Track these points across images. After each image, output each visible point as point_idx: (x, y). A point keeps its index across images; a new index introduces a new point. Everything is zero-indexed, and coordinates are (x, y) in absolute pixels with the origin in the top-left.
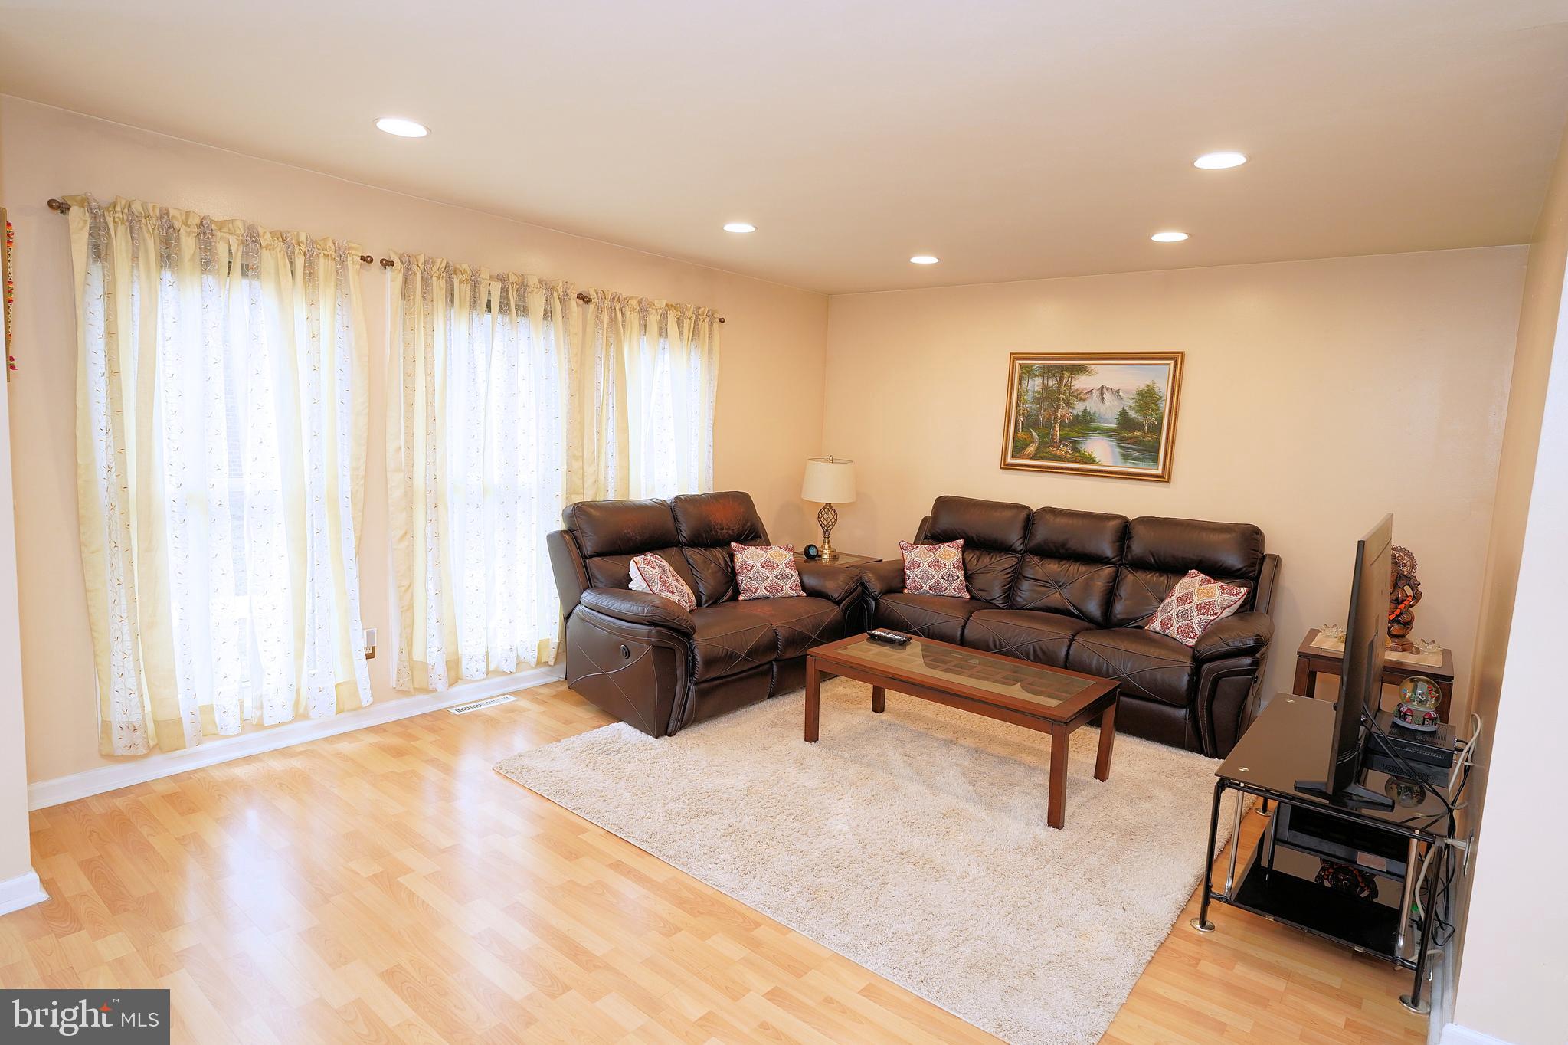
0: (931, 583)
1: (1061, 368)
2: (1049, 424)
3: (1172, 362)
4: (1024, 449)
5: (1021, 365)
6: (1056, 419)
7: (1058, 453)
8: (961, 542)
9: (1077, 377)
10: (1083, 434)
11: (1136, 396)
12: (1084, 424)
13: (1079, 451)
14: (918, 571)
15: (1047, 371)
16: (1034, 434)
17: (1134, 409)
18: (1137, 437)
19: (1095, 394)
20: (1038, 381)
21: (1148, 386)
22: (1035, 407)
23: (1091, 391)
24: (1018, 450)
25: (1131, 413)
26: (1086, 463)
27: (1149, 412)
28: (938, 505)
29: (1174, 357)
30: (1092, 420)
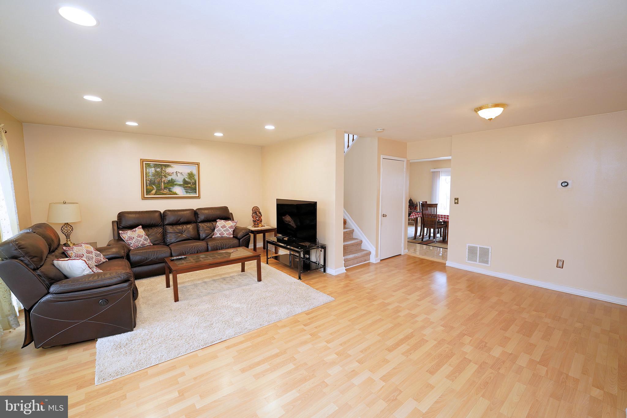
0: (141, 243)
1: (161, 165)
2: (159, 183)
3: (197, 165)
4: (151, 192)
5: (145, 163)
6: (162, 181)
7: (164, 192)
8: (141, 226)
9: (167, 168)
10: (172, 186)
11: (187, 175)
12: (172, 183)
13: (171, 191)
14: (134, 240)
15: (156, 166)
16: (154, 187)
18: (189, 186)
19: (174, 174)
20: (153, 169)
21: (191, 172)
22: (153, 178)
23: (173, 173)
24: (148, 192)
25: (187, 179)
26: (174, 195)
27: (192, 179)
28: (121, 216)
29: (198, 164)
30: (175, 182)
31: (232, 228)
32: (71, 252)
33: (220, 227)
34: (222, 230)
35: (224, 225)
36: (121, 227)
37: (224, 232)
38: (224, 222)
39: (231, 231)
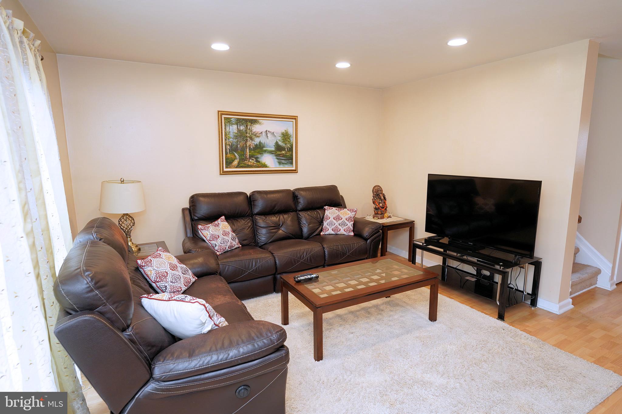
0: (229, 244)
1: (246, 120)
2: (243, 149)
4: (232, 163)
5: (225, 118)
6: (246, 146)
7: (250, 164)
8: (223, 217)
9: (254, 125)
10: (260, 154)
11: (281, 135)
12: (260, 148)
13: (259, 162)
14: (219, 240)
16: (236, 154)
17: (281, 141)
18: (283, 154)
19: (264, 134)
20: (235, 127)
21: (285, 131)
22: (235, 141)
23: (262, 133)
24: (229, 163)
25: (280, 143)
26: (263, 167)
27: (287, 142)
28: (194, 200)
29: (295, 118)
30: (264, 147)
31: (351, 221)
32: (149, 269)
33: (332, 219)
34: (337, 224)
35: (338, 216)
36: (196, 218)
37: (340, 227)
38: (337, 211)
39: (350, 224)
